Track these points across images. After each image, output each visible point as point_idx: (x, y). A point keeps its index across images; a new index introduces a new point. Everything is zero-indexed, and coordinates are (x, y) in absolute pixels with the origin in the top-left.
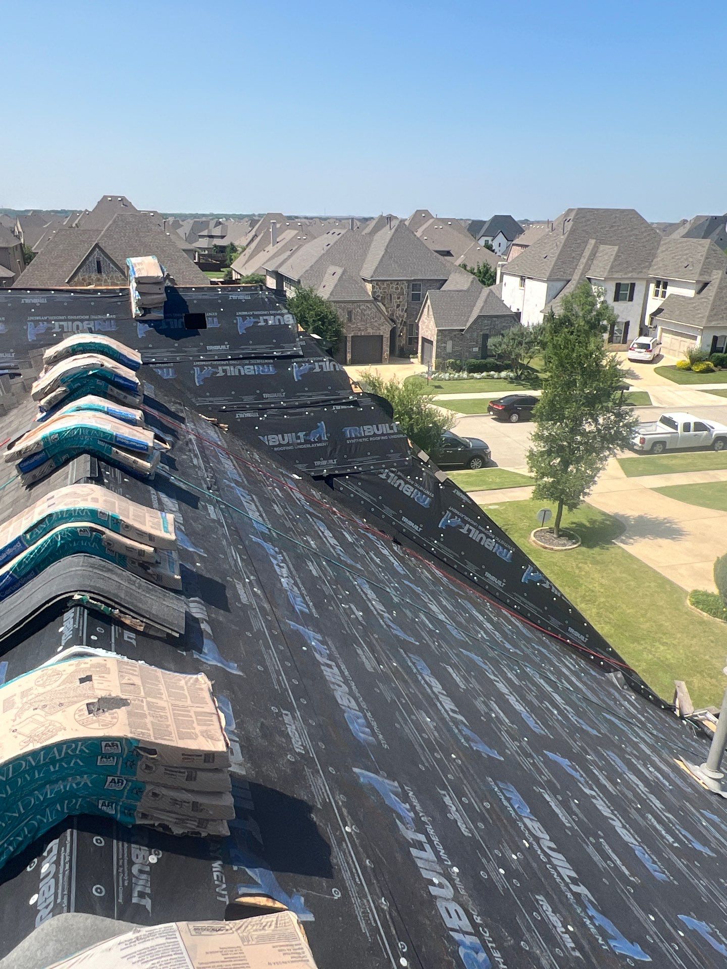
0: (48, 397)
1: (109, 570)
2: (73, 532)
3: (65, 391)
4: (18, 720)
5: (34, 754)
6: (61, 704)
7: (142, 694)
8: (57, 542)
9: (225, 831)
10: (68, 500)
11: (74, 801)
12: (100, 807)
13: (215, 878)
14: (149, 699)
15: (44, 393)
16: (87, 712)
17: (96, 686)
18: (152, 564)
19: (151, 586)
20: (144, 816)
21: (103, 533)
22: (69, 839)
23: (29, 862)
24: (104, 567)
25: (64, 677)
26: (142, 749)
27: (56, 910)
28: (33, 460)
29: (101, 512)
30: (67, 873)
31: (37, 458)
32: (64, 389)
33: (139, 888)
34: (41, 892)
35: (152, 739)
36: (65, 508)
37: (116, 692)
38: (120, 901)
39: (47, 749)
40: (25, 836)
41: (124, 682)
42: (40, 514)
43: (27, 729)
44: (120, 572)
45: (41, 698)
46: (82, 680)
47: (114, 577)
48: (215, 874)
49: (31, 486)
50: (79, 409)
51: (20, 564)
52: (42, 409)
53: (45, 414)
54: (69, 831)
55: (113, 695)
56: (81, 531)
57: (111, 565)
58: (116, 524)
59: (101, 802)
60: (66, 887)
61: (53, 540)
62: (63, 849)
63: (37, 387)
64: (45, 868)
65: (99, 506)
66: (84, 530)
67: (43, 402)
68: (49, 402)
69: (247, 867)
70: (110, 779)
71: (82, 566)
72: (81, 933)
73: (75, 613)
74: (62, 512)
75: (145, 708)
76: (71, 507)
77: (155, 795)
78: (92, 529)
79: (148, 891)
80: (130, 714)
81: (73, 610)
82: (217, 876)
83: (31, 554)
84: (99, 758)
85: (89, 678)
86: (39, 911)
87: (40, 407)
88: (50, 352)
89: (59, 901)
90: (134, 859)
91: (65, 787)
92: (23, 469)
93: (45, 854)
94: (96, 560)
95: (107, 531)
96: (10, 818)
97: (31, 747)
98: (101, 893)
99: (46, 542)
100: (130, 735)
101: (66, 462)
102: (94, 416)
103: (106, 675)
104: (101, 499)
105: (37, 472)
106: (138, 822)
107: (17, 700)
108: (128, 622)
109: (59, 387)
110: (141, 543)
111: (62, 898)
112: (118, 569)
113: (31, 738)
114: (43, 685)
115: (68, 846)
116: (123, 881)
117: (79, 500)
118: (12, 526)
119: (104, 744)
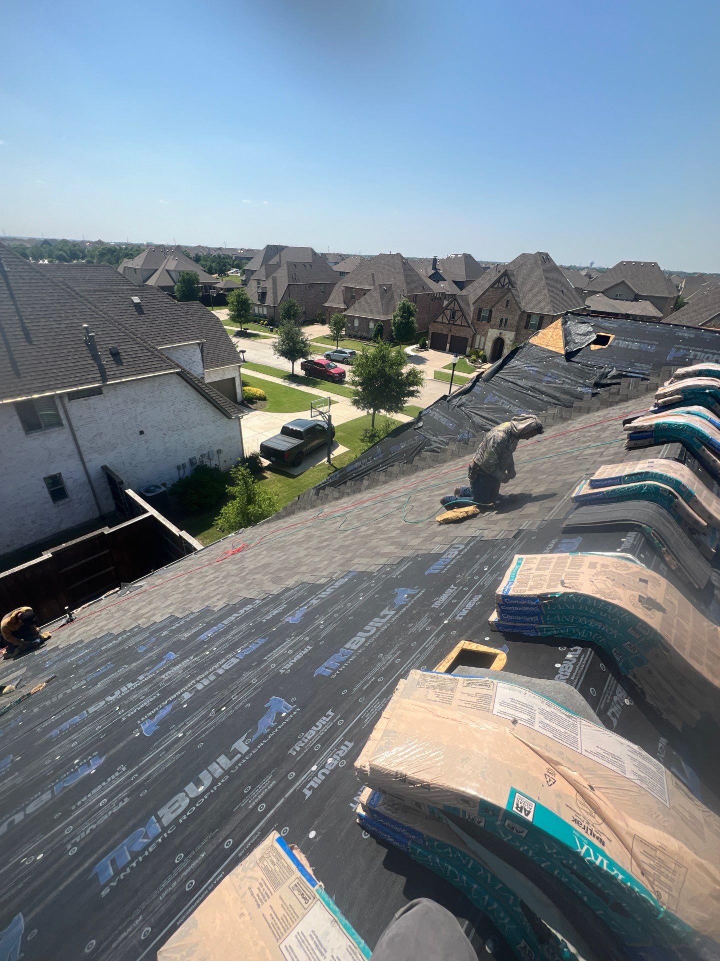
0: (666, 399)
1: (669, 522)
2: (657, 488)
3: (680, 398)
4: (595, 577)
5: (599, 601)
6: (624, 585)
7: (677, 613)
8: (642, 489)
9: (679, 728)
10: (662, 468)
11: (601, 637)
12: (613, 651)
13: (660, 747)
14: (679, 619)
15: (665, 395)
16: (637, 600)
17: (649, 588)
18: (699, 533)
19: (693, 546)
20: (634, 676)
21: (677, 498)
22: (589, 653)
23: (562, 646)
24: (667, 518)
25: (630, 571)
26: (661, 643)
27: (569, 681)
28: (640, 435)
29: (683, 485)
30: (582, 669)
31: (645, 434)
32: (680, 396)
33: (614, 710)
34: (564, 665)
35: (672, 643)
36: (660, 472)
37: (660, 600)
38: (602, 707)
39: (607, 604)
40: (565, 633)
41: (667, 598)
42: (640, 469)
43: (601, 586)
44: (676, 527)
45: (613, 574)
46: (641, 580)
47: (671, 528)
48: (660, 745)
49: (630, 448)
50: (689, 413)
51: (613, 491)
52: (656, 405)
53: (657, 408)
54: (590, 649)
55: (658, 601)
56: (662, 490)
57: (673, 520)
58: (689, 496)
59: (615, 649)
60: (579, 675)
61: (641, 487)
62: (583, 655)
63: (661, 391)
64: (569, 656)
65: (684, 481)
66: (666, 490)
67: (660, 401)
68: (665, 402)
69: (684, 761)
70: (629, 643)
71: (654, 511)
72: (578, 704)
73: (637, 535)
74: (656, 474)
75: (675, 622)
76: (665, 473)
77: (650, 672)
78: (670, 492)
79: (618, 715)
80: (663, 618)
81: (636, 533)
82: (661, 747)
83: (622, 488)
84: (631, 628)
85: (646, 582)
86: (559, 673)
87: (656, 403)
88: (681, 371)
89: (572, 678)
90: (617, 693)
91: (602, 627)
92: (631, 437)
93: (572, 649)
94: (664, 511)
95: (680, 498)
96: (564, 619)
97: (598, 596)
98: (594, 694)
99: (636, 486)
100: (659, 631)
101: (663, 443)
102: (700, 421)
103: (657, 587)
104: (687, 477)
105: (639, 442)
106: (629, 676)
107: (599, 566)
108: (667, 559)
109: (677, 394)
110: (700, 516)
111: (575, 679)
112: (676, 525)
113: (600, 591)
114: (616, 568)
115: (587, 656)
116: (607, 699)
117: (671, 471)
118: (618, 468)
119: (640, 624)
